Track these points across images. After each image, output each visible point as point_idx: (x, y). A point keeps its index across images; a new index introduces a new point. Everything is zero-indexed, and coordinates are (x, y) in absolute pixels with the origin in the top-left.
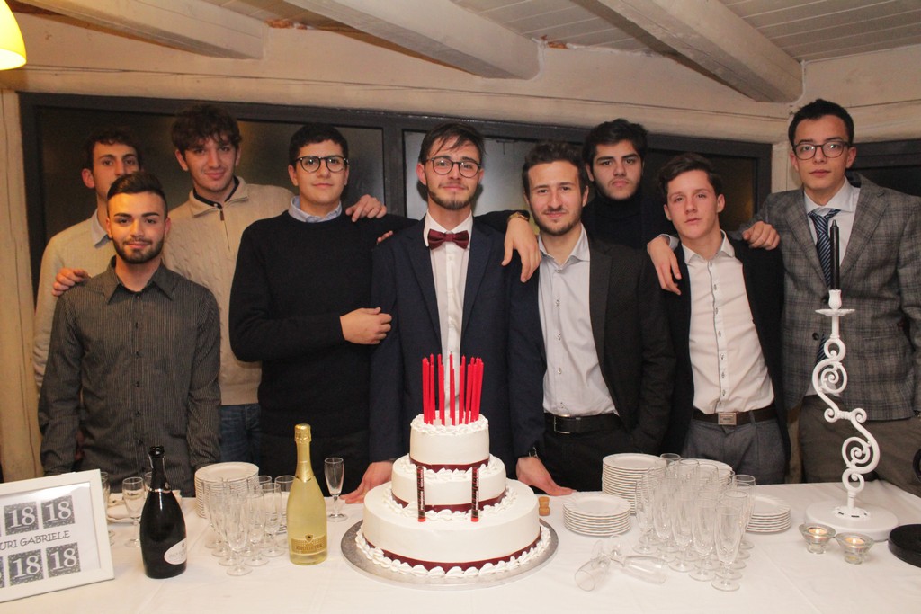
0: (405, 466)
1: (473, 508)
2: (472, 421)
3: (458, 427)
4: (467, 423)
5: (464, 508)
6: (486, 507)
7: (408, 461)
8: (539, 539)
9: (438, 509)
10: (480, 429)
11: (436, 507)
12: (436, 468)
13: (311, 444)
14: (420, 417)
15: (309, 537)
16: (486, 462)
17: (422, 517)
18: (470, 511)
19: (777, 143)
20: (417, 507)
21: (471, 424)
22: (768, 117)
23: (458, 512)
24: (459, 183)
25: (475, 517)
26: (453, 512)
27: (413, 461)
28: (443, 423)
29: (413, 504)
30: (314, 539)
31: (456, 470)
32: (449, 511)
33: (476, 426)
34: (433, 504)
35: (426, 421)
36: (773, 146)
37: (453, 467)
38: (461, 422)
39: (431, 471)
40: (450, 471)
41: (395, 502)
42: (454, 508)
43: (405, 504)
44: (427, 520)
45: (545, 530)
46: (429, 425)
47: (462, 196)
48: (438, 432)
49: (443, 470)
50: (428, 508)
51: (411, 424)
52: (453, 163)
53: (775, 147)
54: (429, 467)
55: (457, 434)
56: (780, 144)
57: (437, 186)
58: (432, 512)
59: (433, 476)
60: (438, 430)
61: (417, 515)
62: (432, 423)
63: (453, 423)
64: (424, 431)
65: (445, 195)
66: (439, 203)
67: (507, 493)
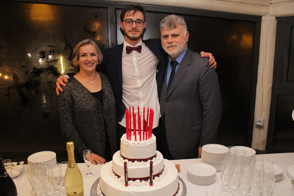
0: (118, 158)
1: (150, 178)
2: (149, 138)
3: (143, 142)
4: (146, 139)
5: (146, 179)
6: (156, 178)
7: (120, 156)
8: (179, 188)
9: (134, 180)
10: (152, 142)
11: (133, 178)
12: (133, 160)
13: (74, 150)
14: (125, 135)
15: (75, 193)
16: (155, 156)
17: (127, 184)
18: (149, 180)
19: (264, 16)
20: (124, 179)
21: (148, 140)
22: (262, 5)
23: (143, 181)
24: (136, 30)
25: (151, 184)
26: (141, 181)
27: (122, 156)
28: (136, 140)
29: (123, 177)
30: (77, 193)
31: (142, 162)
32: (138, 181)
33: (151, 141)
34: (132, 177)
35: (128, 138)
36: (262, 17)
37: (140, 160)
38: (144, 139)
39: (131, 162)
40: (139, 162)
41: (114, 175)
42: (141, 179)
43: (119, 177)
44: (129, 186)
45: (181, 183)
46: (129, 140)
47: (137, 35)
48: (133, 145)
49: (136, 162)
50: (129, 179)
51: (121, 139)
52: (133, 22)
53: (263, 18)
54: (129, 160)
55: (143, 145)
56: (265, 16)
57: (128, 31)
58: (131, 181)
59: (131, 165)
60: (133, 143)
61: (124, 183)
62: (130, 140)
63: (140, 140)
64: (127, 144)
65: (131, 35)
66: (128, 37)
67: (164, 169)
